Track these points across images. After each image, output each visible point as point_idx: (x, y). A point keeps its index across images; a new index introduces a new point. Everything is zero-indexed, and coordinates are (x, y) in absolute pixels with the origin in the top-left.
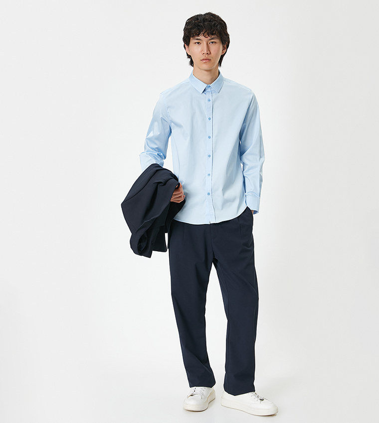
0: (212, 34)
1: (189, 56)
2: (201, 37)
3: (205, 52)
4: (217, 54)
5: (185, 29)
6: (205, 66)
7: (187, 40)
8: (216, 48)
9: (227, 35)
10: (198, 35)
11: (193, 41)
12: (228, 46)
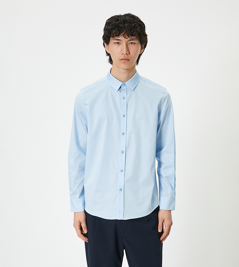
0: (132, 35)
1: (108, 54)
2: (121, 38)
3: (125, 52)
4: (136, 54)
5: (105, 29)
6: (124, 66)
7: (106, 39)
8: (135, 48)
9: (146, 36)
10: (118, 36)
11: (112, 41)
12: (145, 47)
